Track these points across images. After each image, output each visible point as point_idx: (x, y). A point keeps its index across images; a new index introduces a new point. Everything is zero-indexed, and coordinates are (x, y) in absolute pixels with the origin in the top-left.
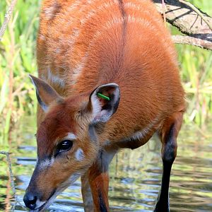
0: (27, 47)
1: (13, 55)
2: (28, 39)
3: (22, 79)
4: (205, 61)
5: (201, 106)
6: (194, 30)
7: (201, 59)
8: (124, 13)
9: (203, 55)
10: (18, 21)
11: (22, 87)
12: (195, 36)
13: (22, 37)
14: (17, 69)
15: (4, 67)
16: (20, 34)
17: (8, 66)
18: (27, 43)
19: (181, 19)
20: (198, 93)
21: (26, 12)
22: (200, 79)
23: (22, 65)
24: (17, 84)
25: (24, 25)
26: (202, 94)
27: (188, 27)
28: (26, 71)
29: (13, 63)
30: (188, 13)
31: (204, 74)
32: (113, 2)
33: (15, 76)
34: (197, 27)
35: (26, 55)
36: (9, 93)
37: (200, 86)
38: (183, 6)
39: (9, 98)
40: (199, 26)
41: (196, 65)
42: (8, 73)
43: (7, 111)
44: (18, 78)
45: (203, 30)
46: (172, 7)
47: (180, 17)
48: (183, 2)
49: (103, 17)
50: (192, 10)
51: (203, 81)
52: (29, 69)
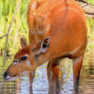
0: (24, 19)
1: (19, 23)
2: (25, 16)
3: (23, 32)
4: (93, 24)
5: (92, 41)
6: (89, 12)
7: (92, 23)
8: (67, 5)
9: (92, 21)
10: (21, 9)
11: (23, 35)
12: (90, 14)
13: (22, 16)
14: (20, 28)
15: (16, 27)
16: (22, 14)
17: (17, 27)
18: (24, 18)
19: (84, 7)
20: (91, 36)
21: (24, 6)
22: (91, 30)
23: (23, 26)
24: (21, 34)
25: (23, 11)
26: (92, 36)
27: (87, 10)
28: (24, 29)
29: (19, 26)
30: (87, 5)
31: (93, 29)
32: (62, 1)
33: (20, 31)
34: (90, 10)
35: (24, 23)
36: (18, 37)
37: (91, 33)
38: (85, 2)
39: (18, 39)
40: (91, 10)
41: (90, 25)
42: (17, 30)
43: (17, 45)
44: (21, 31)
45: (93, 12)
46: (81, 3)
47: (84, 6)
48: (85, 1)
49: (58, 7)
50: (88, 4)
51: (93, 31)
52: (25, 28)
